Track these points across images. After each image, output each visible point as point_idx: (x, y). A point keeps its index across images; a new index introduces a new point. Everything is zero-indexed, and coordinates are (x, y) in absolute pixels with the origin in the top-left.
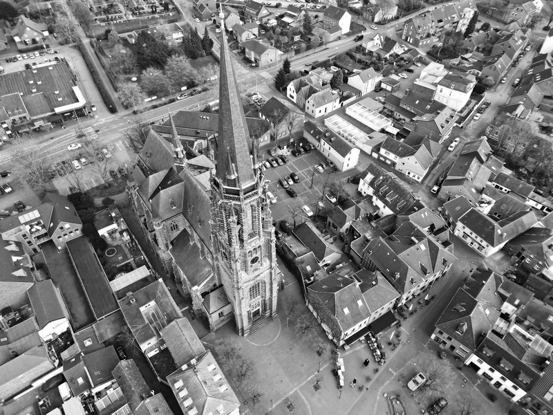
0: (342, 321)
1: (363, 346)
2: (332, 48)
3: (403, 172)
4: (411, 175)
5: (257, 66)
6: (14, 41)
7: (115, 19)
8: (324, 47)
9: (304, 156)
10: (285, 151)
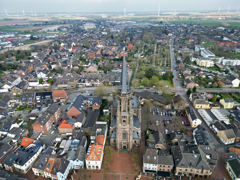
0: (145, 159)
1: (152, 178)
2: (224, 90)
3: (219, 138)
4: (223, 140)
5: (185, 87)
6: (120, 65)
7: (150, 66)
8: (220, 89)
9: (180, 117)
10: (174, 113)
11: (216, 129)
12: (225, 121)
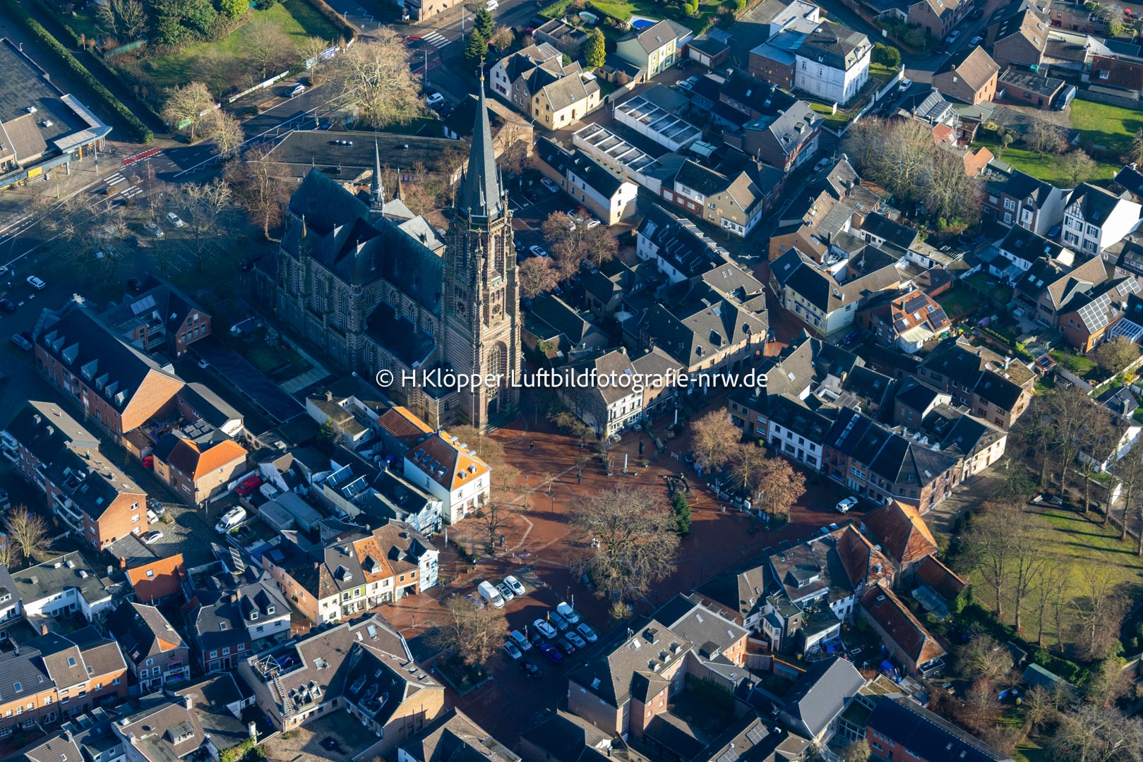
0: (608, 394)
3: (716, 222)
4: (730, 227)
5: (414, 20)
11: (695, 196)
12: (692, 143)
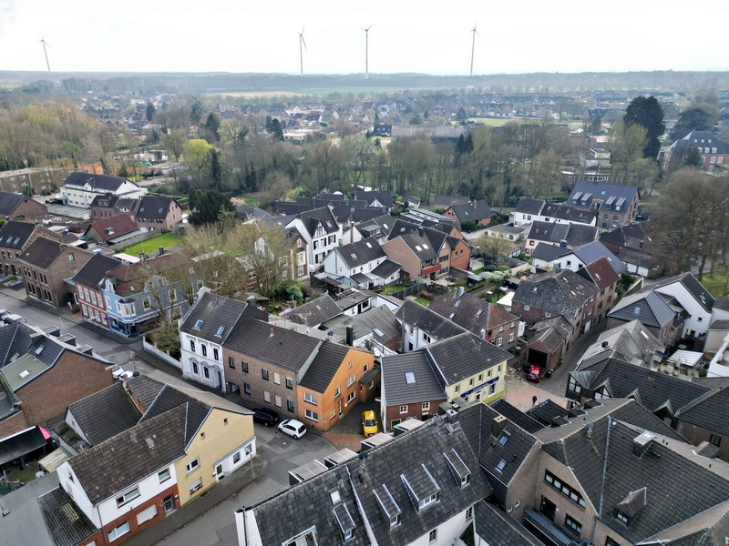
3: (206, 486)
4: (230, 466)
